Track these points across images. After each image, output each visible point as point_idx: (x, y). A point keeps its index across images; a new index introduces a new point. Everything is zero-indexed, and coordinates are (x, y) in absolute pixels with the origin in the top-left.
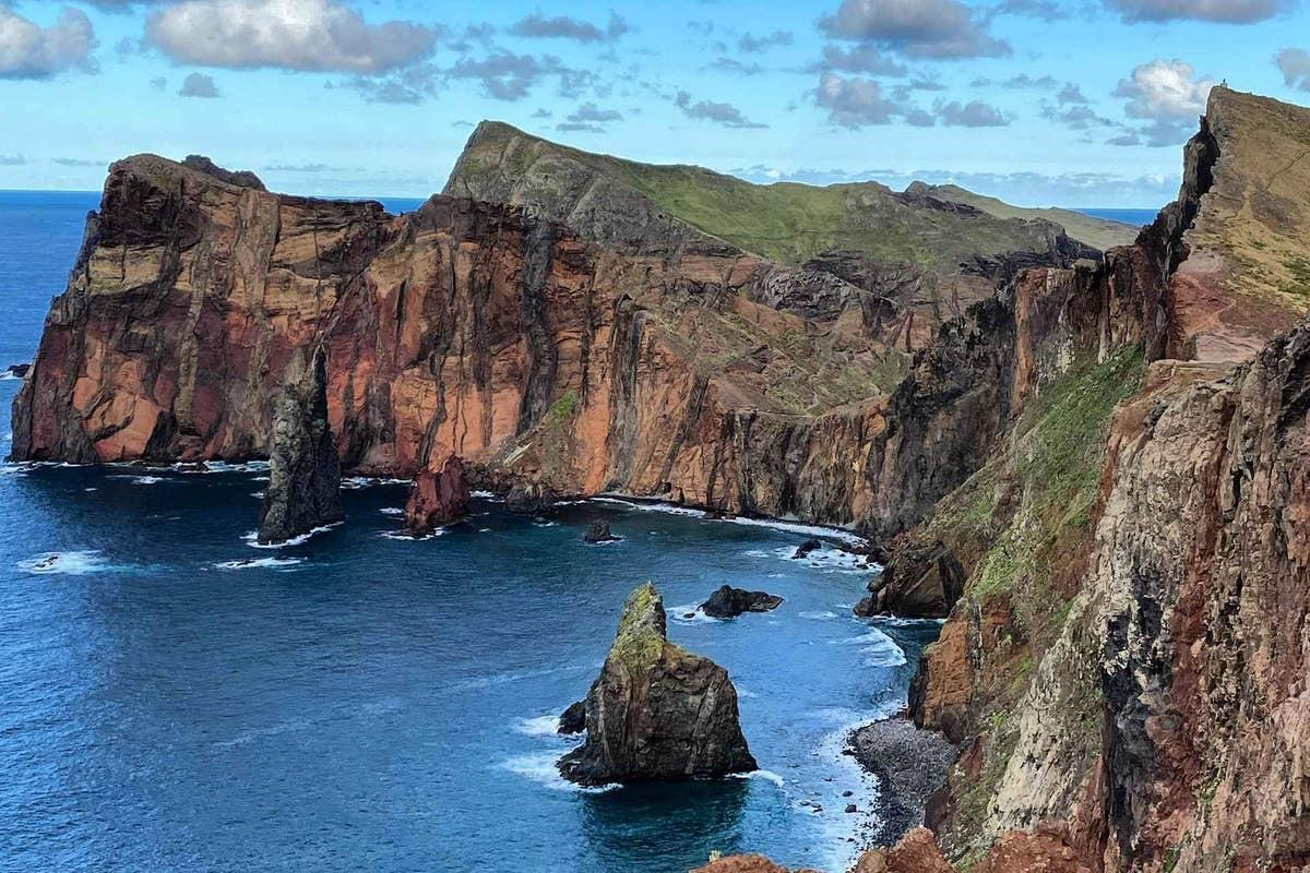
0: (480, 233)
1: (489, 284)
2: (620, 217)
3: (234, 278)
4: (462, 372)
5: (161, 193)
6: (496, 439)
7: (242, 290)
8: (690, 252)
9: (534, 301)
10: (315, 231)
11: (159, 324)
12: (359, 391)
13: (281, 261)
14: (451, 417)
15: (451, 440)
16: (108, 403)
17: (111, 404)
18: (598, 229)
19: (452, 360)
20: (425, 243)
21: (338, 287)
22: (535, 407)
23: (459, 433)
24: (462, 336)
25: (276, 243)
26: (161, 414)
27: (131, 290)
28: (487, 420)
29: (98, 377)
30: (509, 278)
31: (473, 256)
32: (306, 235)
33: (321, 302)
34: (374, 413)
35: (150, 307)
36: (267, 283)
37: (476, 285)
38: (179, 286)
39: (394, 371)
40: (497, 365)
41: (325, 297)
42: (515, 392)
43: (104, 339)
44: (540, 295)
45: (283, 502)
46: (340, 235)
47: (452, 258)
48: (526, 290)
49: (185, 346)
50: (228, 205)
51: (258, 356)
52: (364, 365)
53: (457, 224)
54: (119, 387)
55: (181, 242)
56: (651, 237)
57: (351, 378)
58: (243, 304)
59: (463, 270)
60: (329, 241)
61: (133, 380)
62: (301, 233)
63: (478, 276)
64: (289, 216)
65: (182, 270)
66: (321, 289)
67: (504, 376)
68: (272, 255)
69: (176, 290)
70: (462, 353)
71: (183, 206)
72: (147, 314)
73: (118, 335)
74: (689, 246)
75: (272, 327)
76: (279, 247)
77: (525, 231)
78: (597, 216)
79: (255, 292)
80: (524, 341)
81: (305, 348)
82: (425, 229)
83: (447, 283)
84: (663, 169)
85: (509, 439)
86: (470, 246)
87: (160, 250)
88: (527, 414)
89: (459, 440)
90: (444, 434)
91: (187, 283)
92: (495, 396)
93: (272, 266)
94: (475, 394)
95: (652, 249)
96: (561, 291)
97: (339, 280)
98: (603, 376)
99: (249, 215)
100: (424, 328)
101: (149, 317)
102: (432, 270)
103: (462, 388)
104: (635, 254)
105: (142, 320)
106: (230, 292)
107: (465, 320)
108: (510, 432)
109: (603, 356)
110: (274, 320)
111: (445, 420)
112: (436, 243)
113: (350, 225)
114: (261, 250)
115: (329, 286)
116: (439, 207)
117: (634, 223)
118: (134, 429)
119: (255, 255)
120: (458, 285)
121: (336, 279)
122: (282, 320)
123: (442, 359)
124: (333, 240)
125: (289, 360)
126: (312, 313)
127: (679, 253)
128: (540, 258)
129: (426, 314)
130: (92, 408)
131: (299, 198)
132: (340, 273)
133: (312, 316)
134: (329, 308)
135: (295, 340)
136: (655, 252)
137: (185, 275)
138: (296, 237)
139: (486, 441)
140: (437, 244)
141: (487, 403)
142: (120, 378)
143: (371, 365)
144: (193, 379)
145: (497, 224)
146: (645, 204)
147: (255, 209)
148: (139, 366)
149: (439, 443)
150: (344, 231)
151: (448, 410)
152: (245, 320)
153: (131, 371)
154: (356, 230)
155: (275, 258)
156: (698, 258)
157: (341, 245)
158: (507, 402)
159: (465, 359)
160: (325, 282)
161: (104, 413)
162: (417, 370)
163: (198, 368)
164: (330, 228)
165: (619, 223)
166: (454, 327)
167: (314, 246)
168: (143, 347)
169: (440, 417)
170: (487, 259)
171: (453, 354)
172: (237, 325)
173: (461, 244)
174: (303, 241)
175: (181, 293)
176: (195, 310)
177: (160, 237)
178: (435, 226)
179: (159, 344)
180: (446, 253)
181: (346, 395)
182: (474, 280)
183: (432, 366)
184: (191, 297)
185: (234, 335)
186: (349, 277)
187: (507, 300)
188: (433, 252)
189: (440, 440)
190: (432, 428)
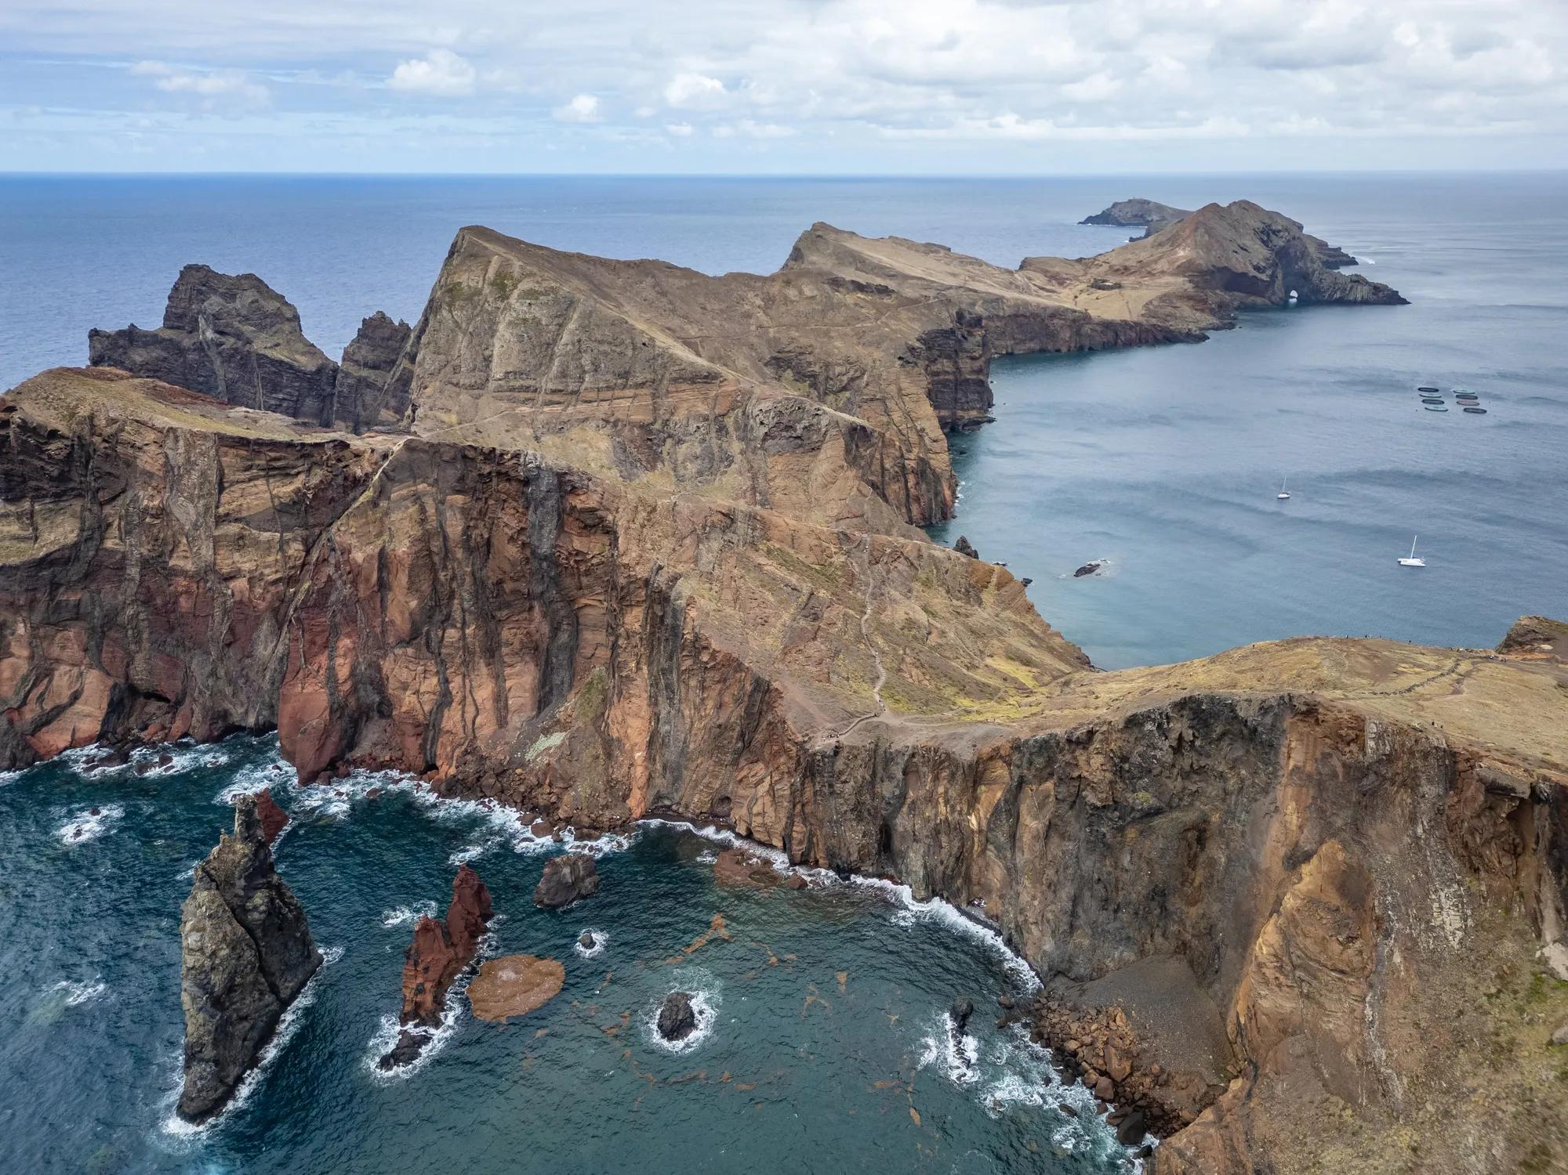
0: (470, 483)
1: (489, 543)
2: (605, 348)
3: (174, 535)
4: (465, 648)
5: (63, 437)
6: (515, 720)
7: (186, 548)
8: (675, 380)
9: (545, 564)
10: (267, 477)
11: (93, 587)
12: (343, 672)
13: (228, 515)
14: (457, 698)
15: (460, 726)
16: (45, 681)
17: (50, 682)
18: (586, 360)
19: (452, 634)
20: (404, 498)
21: (305, 541)
22: (557, 680)
23: (469, 716)
24: (461, 604)
25: (220, 493)
26: (115, 686)
27: (48, 555)
28: (500, 698)
29: (26, 653)
30: (511, 539)
31: (465, 511)
32: (256, 482)
33: (286, 558)
34: (365, 691)
35: (75, 571)
36: (217, 542)
37: (472, 543)
38: (109, 544)
39: (383, 648)
40: (506, 634)
41: (291, 552)
42: (532, 666)
43: (24, 614)
44: (552, 560)
45: (207, 1061)
46: (298, 482)
47: (439, 513)
48: (533, 553)
49: (130, 611)
50: (153, 448)
51: (219, 627)
52: (345, 643)
53: (442, 474)
54: (58, 661)
55: (100, 494)
56: (638, 367)
57: (331, 658)
58: (189, 566)
59: (455, 527)
60: (286, 489)
61: (74, 651)
62: (250, 480)
63: (475, 533)
64: (230, 459)
65: (109, 525)
66: (283, 544)
67: (517, 645)
68: (217, 507)
69: (106, 550)
70: (464, 624)
71: (95, 450)
72: (74, 578)
73: (41, 607)
74: (674, 375)
75: (230, 592)
76: (225, 497)
77: (526, 482)
78: (584, 347)
79: (203, 552)
80: (537, 609)
81: (275, 611)
82: (401, 482)
83: (436, 545)
84: (628, 265)
85: (530, 720)
86: (459, 499)
87: (77, 505)
88: (547, 689)
89: (470, 726)
90: (451, 719)
91: (117, 541)
92: (508, 671)
93: (220, 520)
94: (484, 670)
95: (640, 380)
96: (577, 555)
97: (305, 533)
98: (638, 663)
99: (181, 460)
100: (414, 604)
101: (79, 581)
102: (417, 532)
103: (467, 665)
104: (624, 387)
105: (70, 586)
106: (172, 551)
107: (463, 585)
108: (529, 712)
109: (636, 640)
110: (232, 584)
111: (450, 703)
112: (417, 498)
113: (309, 470)
114: (202, 502)
115: (295, 540)
116: (415, 455)
117: (620, 353)
118: (86, 704)
119: (196, 506)
120: (451, 544)
121: (299, 532)
122: (241, 584)
123: (440, 633)
124: (291, 488)
125: (256, 626)
126: (277, 572)
127: (665, 382)
128: (547, 513)
129: (414, 587)
130: (22, 694)
131: (242, 438)
132: (306, 526)
133: (279, 575)
134: (299, 563)
135: (262, 605)
136: (644, 383)
137: (114, 531)
138: (244, 485)
139: (502, 722)
140: (419, 498)
141: (498, 678)
142: (55, 651)
143: (354, 643)
144: (146, 645)
145: (490, 473)
146: (628, 332)
147: (187, 452)
148: (78, 635)
149: (448, 731)
150: (302, 477)
151: (454, 692)
152: (195, 586)
153: (69, 643)
154: (317, 476)
155: (221, 510)
156: (684, 386)
157: (299, 497)
158: (522, 680)
159: (467, 631)
160: (288, 535)
161: (42, 695)
162: (410, 651)
163: (151, 633)
164: (286, 473)
165: (606, 354)
166: (452, 595)
167: (267, 495)
168: (77, 614)
169: (444, 699)
170: (482, 514)
171: (453, 626)
172: (186, 592)
173: (449, 497)
174: (255, 490)
175: (112, 552)
176: (134, 572)
177: (73, 489)
178: (415, 478)
179: (98, 609)
180: (431, 510)
181: (328, 679)
182: (469, 537)
183: (428, 645)
184: (124, 557)
185: (184, 603)
186: (317, 531)
187: (513, 565)
188: (413, 509)
189: (447, 728)
190: (437, 713)
